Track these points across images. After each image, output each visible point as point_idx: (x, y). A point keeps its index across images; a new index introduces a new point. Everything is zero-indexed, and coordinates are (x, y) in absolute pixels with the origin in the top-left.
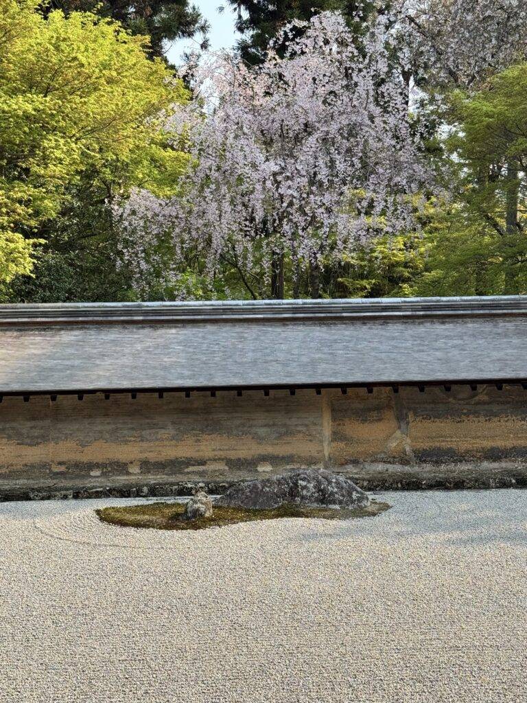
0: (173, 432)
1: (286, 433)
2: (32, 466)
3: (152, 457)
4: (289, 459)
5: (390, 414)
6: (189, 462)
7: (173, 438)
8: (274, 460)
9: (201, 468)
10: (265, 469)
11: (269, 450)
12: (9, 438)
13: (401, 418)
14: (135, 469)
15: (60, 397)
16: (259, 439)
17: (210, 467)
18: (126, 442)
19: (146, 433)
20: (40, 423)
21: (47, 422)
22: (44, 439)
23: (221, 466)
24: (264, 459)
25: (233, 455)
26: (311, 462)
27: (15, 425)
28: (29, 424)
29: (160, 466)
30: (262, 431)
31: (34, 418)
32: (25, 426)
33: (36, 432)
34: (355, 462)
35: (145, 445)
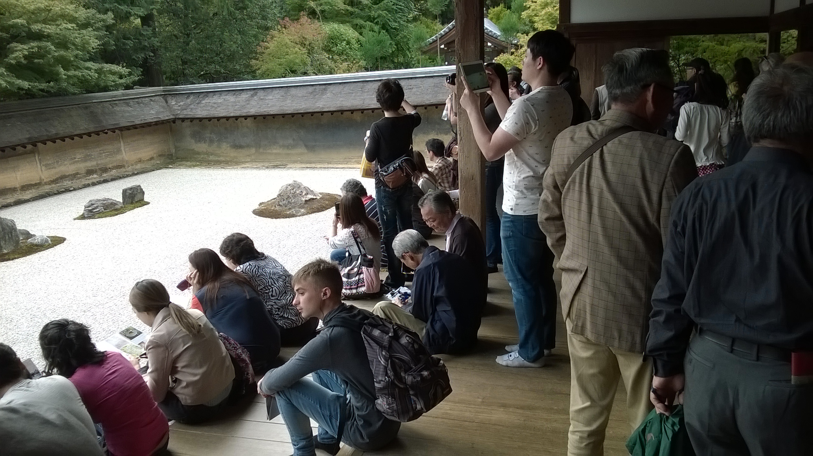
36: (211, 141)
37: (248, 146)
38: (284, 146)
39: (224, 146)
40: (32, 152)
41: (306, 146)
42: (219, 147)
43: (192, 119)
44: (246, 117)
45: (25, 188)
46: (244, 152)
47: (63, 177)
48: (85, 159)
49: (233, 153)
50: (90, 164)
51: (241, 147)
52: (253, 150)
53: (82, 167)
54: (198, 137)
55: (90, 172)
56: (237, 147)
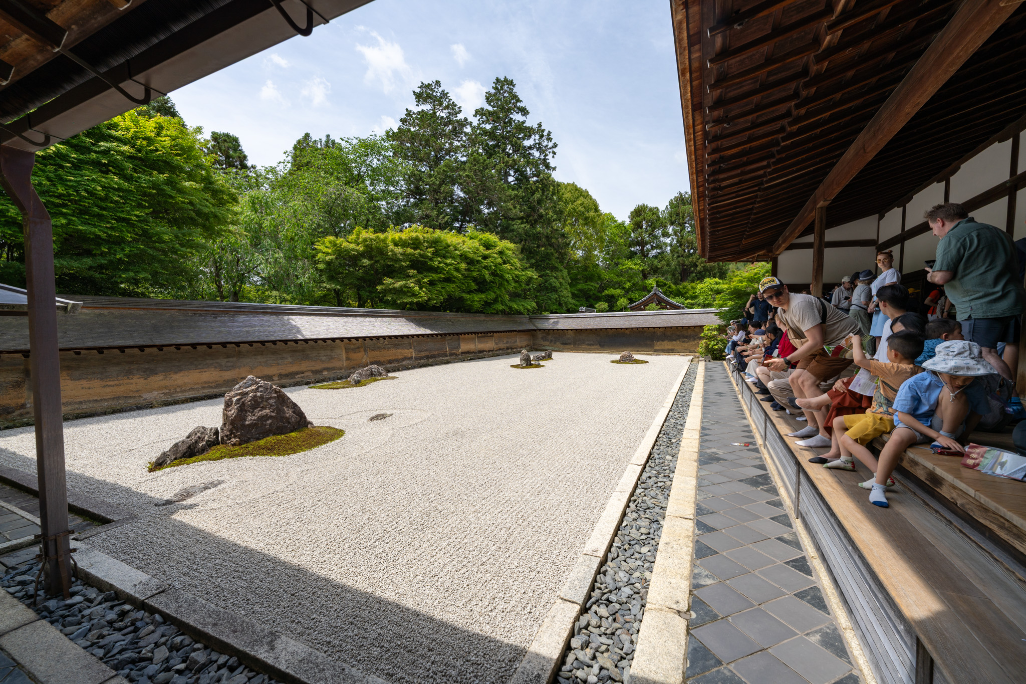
0: (290, 360)
1: (331, 359)
2: (228, 381)
3: (283, 372)
4: (333, 369)
5: (362, 350)
6: (297, 373)
7: (291, 363)
8: (328, 369)
9: (302, 375)
10: (325, 373)
11: (326, 365)
12: (215, 367)
13: (365, 351)
14: (276, 378)
15: (242, 345)
16: (323, 362)
17: (306, 374)
18: (271, 366)
19: (279, 361)
20: (231, 359)
21: (235, 359)
22: (233, 367)
23: (310, 374)
24: (325, 369)
25: (314, 369)
26: (341, 369)
27: (219, 361)
28: (226, 360)
29: (287, 376)
30: (323, 358)
31: (228, 357)
32: (223, 361)
33: (229, 364)
34: (354, 368)
35: (279, 367)
36: (551, 341)
37: (570, 344)
38: (588, 345)
39: (558, 343)
40: (492, 336)
41: (600, 345)
42: (555, 343)
43: (544, 330)
44: (572, 330)
45: (489, 351)
46: (567, 346)
47: (500, 349)
48: (507, 342)
49: (562, 347)
50: (508, 345)
51: (566, 344)
52: (572, 346)
53: (506, 345)
54: (544, 339)
55: (508, 349)
56: (564, 344)
